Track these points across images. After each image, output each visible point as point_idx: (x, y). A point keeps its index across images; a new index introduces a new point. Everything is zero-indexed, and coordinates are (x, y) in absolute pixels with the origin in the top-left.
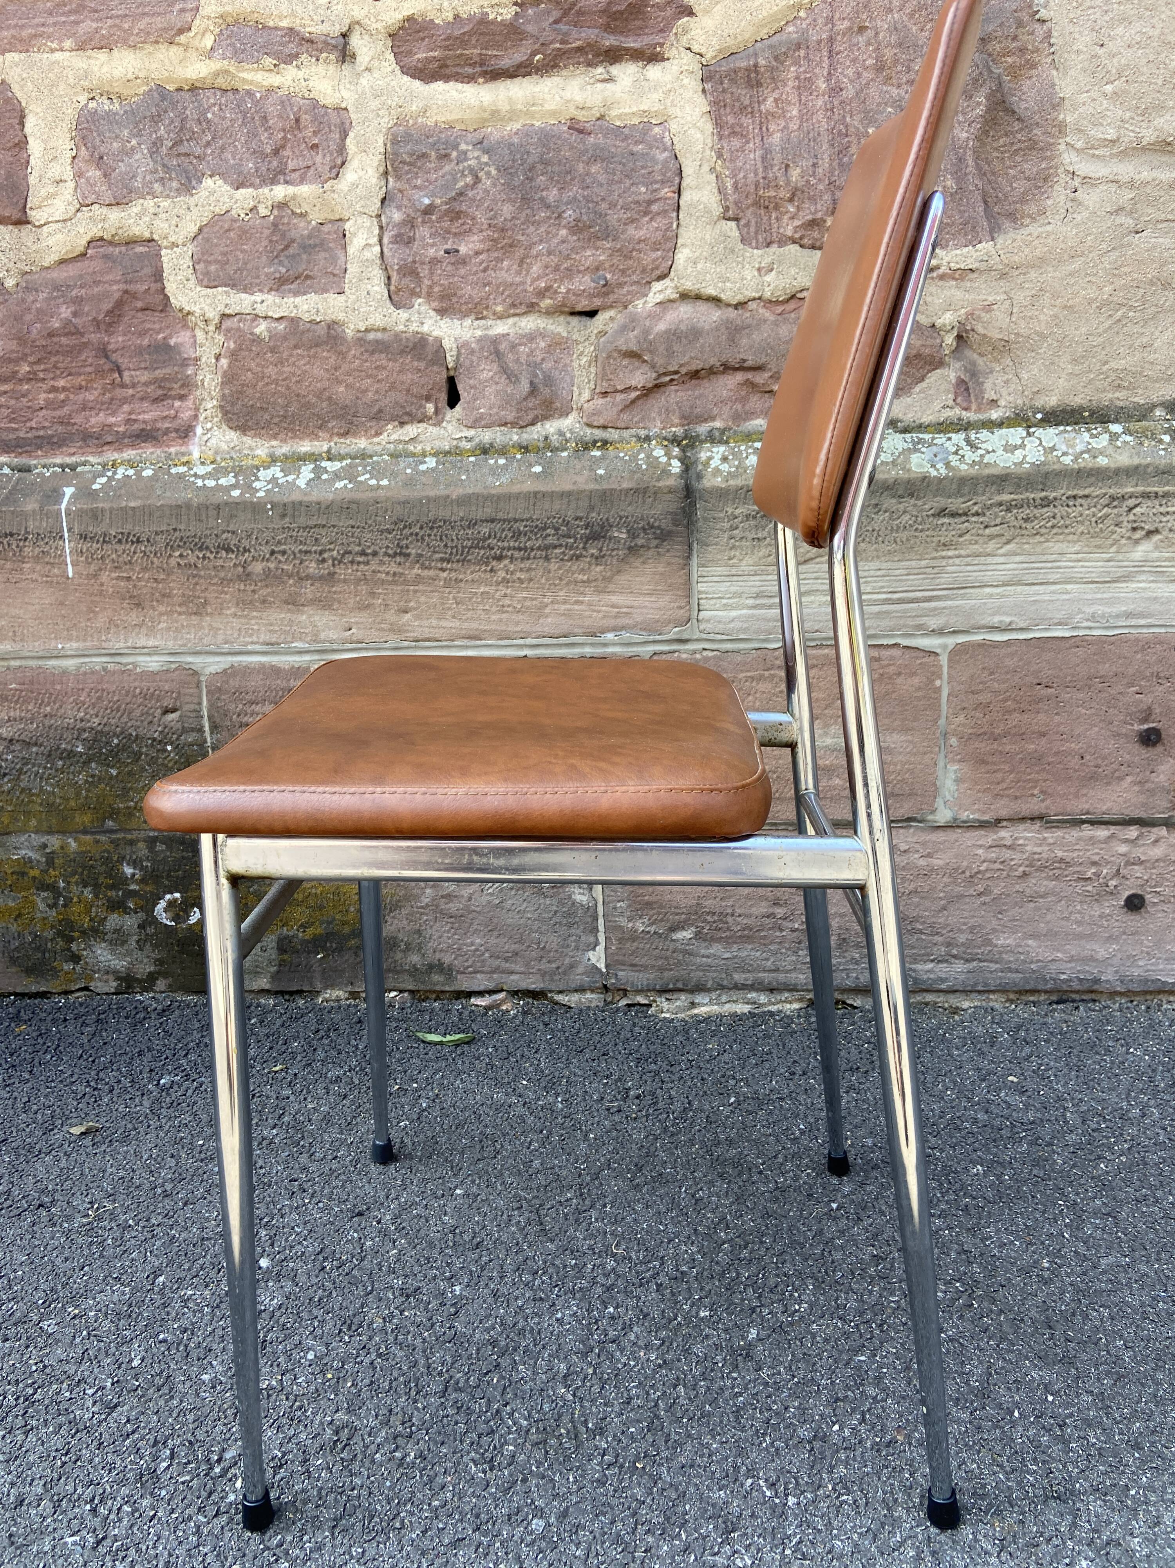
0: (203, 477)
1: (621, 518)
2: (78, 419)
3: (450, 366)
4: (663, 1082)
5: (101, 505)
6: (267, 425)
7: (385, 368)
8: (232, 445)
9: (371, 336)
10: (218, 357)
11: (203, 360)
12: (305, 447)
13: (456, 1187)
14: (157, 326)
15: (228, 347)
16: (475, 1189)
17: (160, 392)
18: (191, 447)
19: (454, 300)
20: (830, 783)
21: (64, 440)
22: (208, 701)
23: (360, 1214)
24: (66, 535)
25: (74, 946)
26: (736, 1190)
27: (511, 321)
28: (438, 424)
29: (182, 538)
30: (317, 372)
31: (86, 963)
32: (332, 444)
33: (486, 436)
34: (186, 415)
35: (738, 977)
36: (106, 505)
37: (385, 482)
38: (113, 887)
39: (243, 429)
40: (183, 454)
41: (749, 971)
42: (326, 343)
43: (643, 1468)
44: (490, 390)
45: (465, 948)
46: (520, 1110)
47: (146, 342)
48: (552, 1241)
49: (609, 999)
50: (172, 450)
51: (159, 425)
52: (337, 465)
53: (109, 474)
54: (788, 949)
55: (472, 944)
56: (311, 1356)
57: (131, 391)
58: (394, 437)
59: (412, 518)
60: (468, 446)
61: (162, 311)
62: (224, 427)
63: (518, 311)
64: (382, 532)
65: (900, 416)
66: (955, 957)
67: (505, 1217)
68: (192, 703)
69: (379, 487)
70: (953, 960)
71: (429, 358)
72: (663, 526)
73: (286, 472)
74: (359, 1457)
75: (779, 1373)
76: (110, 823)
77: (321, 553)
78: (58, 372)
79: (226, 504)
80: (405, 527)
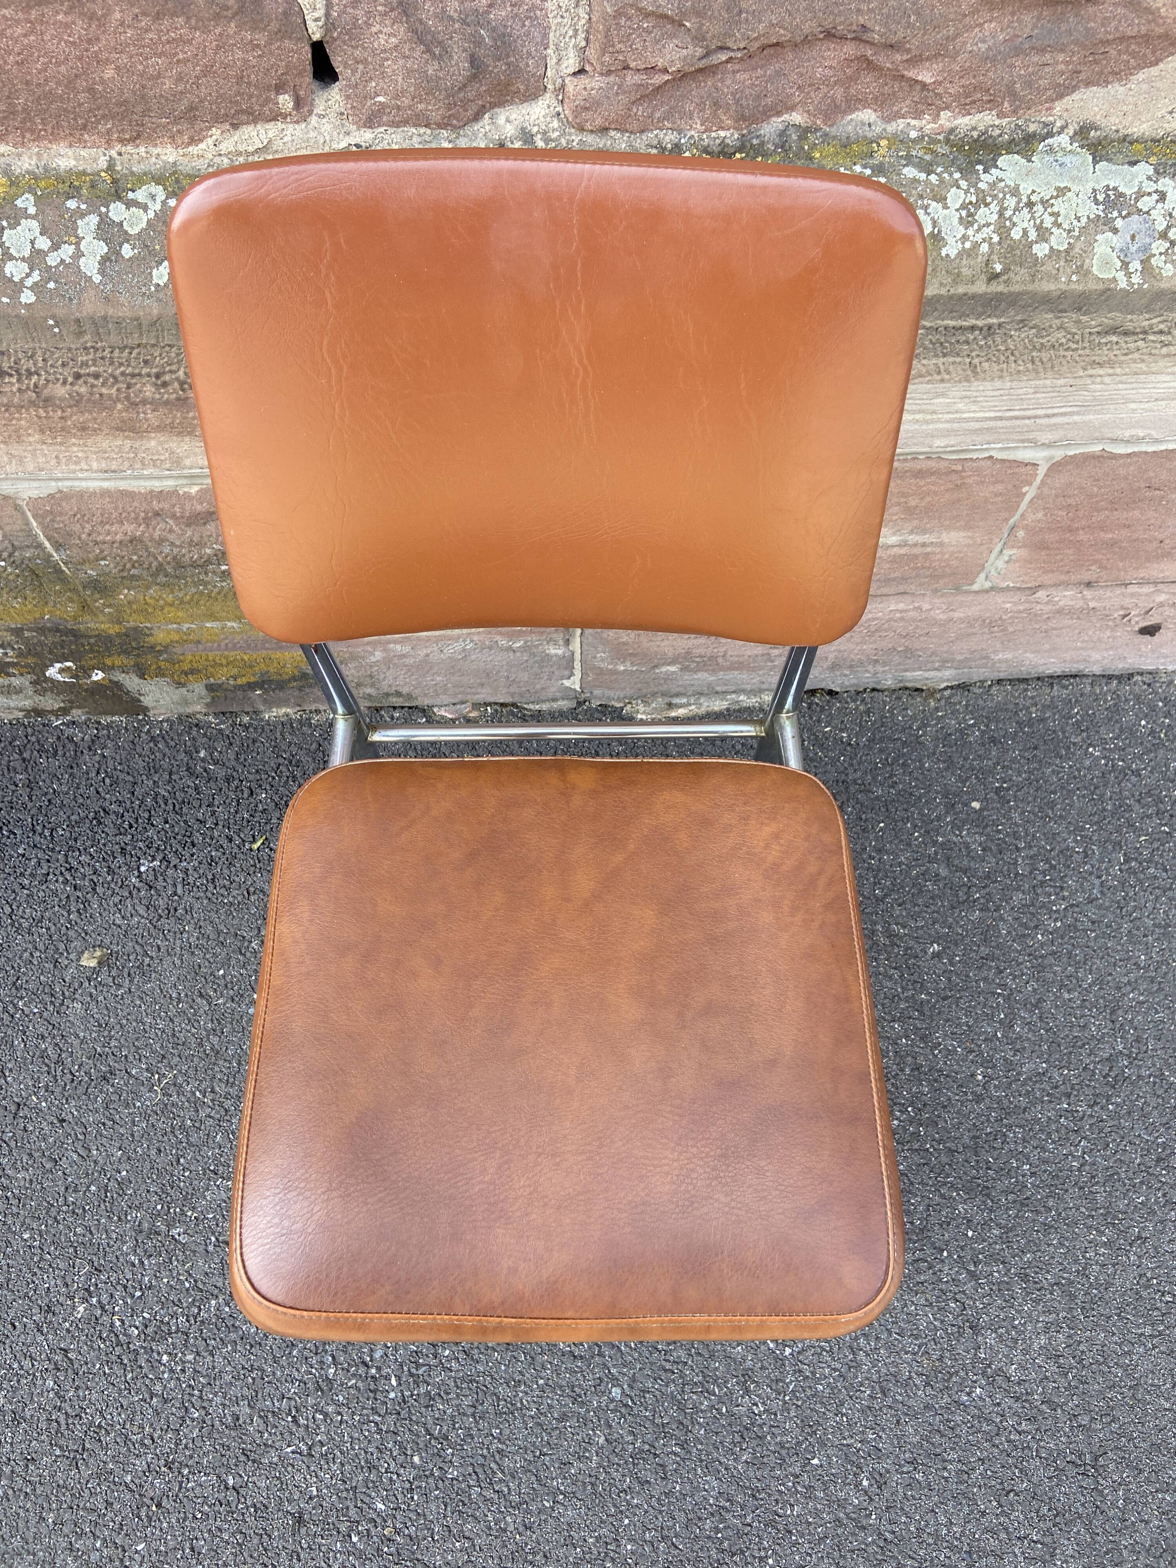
7: (187, 42)
22: (39, 522)
28: (303, 120)
30: (54, 47)
44: (394, 67)
45: (425, 683)
55: (432, 681)
58: (227, 146)
65: (1098, 119)
77: (158, 376)
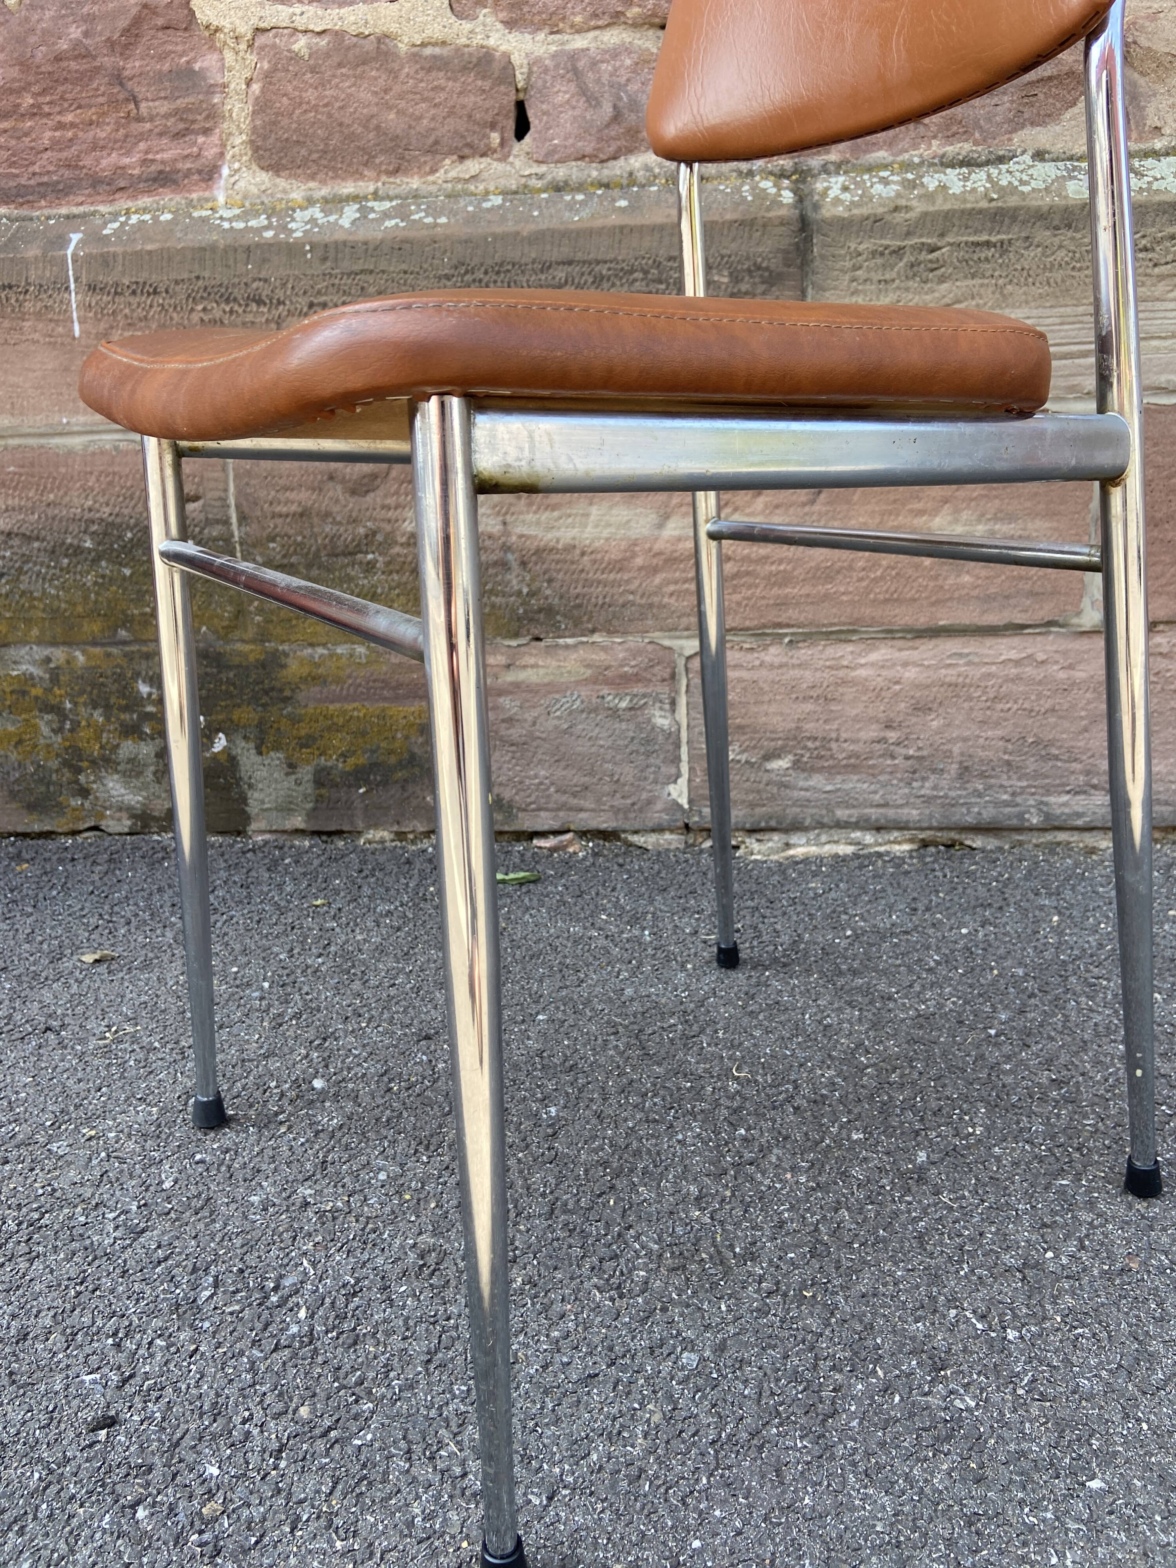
0: (230, 220)
1: (723, 257)
2: (87, 161)
3: (520, 86)
4: (764, 917)
5: (112, 249)
6: (305, 163)
7: (443, 89)
8: (263, 188)
9: (428, 51)
10: (249, 82)
11: (232, 86)
12: (348, 188)
13: (538, 1013)
14: (180, 48)
15: (261, 68)
16: (560, 1015)
17: (181, 126)
18: (216, 192)
19: (526, 9)
20: (958, 580)
21: (71, 187)
22: (236, 487)
23: (428, 1038)
24: (72, 286)
25: (82, 778)
26: (870, 1016)
27: (592, 34)
28: (504, 159)
29: (206, 288)
30: (365, 96)
31: (97, 798)
32: (380, 184)
33: (561, 172)
34: (210, 153)
35: (841, 814)
36: (119, 249)
37: (443, 220)
38: (126, 709)
39: (275, 168)
40: (207, 200)
41: (854, 807)
42: (375, 59)
43: (814, 1296)
44: (566, 116)
45: (527, 782)
46: (602, 942)
47: (166, 67)
48: (659, 1064)
49: (691, 841)
50: (194, 196)
51: (180, 165)
52: (387, 205)
53: (123, 219)
54: (901, 780)
55: (536, 776)
56: (382, 1176)
57: (148, 126)
58: (453, 174)
59: (476, 261)
60: (539, 184)
61: (186, 29)
62: (254, 167)
63: (600, 23)
64: (440, 278)
66: (1095, 787)
67: (600, 1041)
68: (217, 489)
69: (436, 225)
70: (1092, 791)
71: (496, 75)
72: (773, 267)
73: (326, 212)
74: (453, 1283)
75: (964, 1197)
76: (123, 633)
78: (66, 105)
79: (258, 245)
80: (467, 272)
